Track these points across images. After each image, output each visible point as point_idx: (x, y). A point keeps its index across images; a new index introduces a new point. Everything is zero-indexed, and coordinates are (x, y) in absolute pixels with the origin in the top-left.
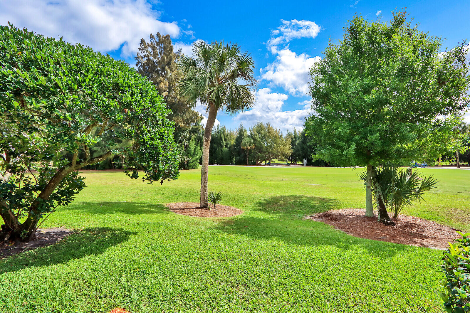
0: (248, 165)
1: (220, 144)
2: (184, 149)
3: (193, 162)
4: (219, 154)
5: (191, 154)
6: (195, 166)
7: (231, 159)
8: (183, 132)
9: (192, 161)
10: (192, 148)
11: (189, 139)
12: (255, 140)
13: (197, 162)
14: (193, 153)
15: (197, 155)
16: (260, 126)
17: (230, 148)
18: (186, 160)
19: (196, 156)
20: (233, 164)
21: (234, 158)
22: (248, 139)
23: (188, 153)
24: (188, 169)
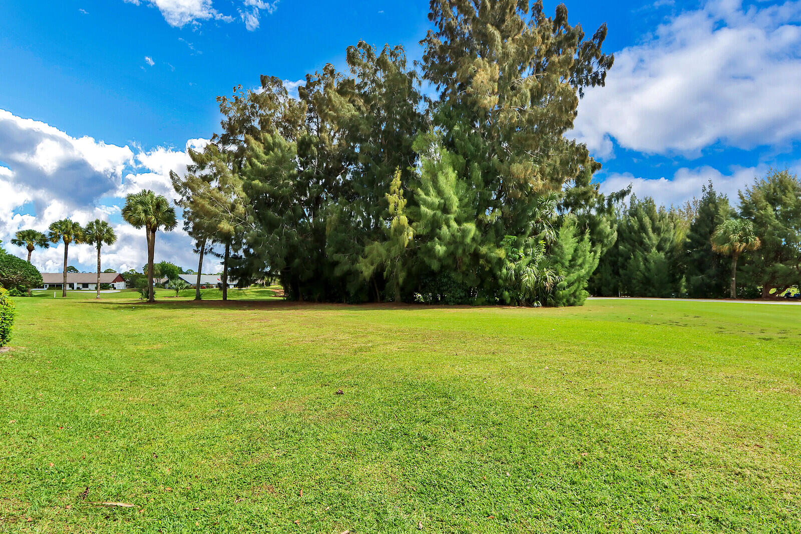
0: (733, 299)
1: (642, 243)
2: (544, 250)
3: (569, 286)
4: (639, 270)
5: (563, 265)
6: (575, 297)
7: (675, 281)
8: (540, 207)
9: (566, 284)
10: (565, 247)
11: (558, 225)
12: (760, 223)
13: (581, 287)
14: (570, 261)
15: (581, 266)
16: (781, 182)
17: (672, 250)
18: (550, 279)
19: (579, 270)
20: (679, 295)
21: (684, 279)
22: (736, 222)
23: (556, 262)
24: (556, 306)
